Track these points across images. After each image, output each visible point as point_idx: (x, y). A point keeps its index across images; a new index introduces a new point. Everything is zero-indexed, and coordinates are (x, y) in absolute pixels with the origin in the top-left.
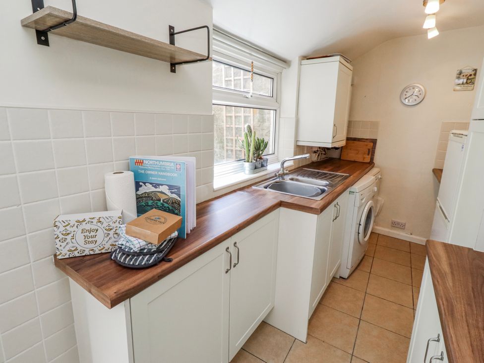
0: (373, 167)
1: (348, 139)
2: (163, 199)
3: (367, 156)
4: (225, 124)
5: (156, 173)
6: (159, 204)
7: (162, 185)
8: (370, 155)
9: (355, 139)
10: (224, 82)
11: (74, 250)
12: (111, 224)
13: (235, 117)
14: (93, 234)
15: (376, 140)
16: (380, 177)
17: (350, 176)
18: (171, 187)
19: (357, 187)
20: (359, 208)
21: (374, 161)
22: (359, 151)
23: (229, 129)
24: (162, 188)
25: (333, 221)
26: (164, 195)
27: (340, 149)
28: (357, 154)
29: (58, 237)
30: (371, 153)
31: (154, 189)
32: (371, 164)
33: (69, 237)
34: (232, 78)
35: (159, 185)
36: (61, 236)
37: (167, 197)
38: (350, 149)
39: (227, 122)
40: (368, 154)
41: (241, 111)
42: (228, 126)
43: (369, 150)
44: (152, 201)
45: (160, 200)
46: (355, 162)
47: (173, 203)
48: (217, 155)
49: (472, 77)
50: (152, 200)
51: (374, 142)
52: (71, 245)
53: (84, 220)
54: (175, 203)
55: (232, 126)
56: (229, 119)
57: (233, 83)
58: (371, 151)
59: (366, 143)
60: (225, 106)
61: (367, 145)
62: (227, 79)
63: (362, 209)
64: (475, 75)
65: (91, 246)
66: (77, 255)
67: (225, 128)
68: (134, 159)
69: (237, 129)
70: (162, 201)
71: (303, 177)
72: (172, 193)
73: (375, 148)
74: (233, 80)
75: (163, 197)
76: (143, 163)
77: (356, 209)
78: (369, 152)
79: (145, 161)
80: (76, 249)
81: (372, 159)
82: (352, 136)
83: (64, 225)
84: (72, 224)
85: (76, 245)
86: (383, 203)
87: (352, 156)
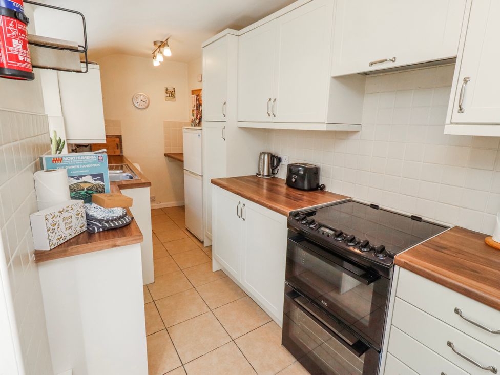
2: (87, 187)
3: (117, 150)
5: (78, 167)
6: (83, 193)
7: (85, 176)
11: (60, 238)
12: (78, 209)
14: (70, 220)
15: (121, 135)
18: (94, 176)
22: (109, 147)
24: (84, 179)
26: (87, 184)
28: (107, 149)
29: (49, 229)
31: (76, 181)
32: (122, 156)
33: (56, 227)
35: (81, 177)
36: (51, 228)
37: (90, 185)
40: (118, 148)
43: (117, 144)
44: (75, 193)
45: (83, 189)
47: (97, 188)
49: (173, 93)
50: (74, 191)
51: (120, 137)
52: (58, 234)
53: (63, 210)
54: (100, 187)
61: (114, 141)
64: (175, 92)
65: (69, 231)
66: (63, 242)
68: (51, 158)
70: (85, 190)
72: (95, 180)
73: (122, 143)
75: (86, 186)
76: (62, 159)
78: (118, 146)
79: (64, 158)
80: (61, 237)
81: (121, 152)
83: (52, 217)
84: (56, 216)
85: (61, 233)
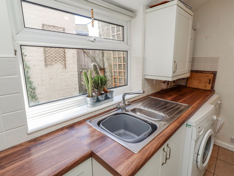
0: (213, 93)
1: (192, 71)
3: (208, 85)
4: (112, 62)
8: (211, 84)
9: (198, 72)
10: (111, 36)
13: (118, 57)
15: (216, 72)
16: (219, 102)
17: (189, 107)
19: (194, 120)
20: (196, 141)
21: (215, 89)
22: (201, 81)
23: (115, 65)
25: (162, 165)
27: (186, 79)
28: (200, 83)
30: (211, 82)
32: (212, 91)
34: (116, 34)
38: (194, 79)
39: (114, 61)
40: (209, 83)
41: (121, 53)
42: (115, 63)
43: (210, 80)
46: (198, 89)
48: (110, 81)
51: (214, 74)
55: (116, 63)
56: (115, 59)
57: (116, 36)
58: (211, 81)
59: (207, 75)
60: (112, 51)
61: (208, 76)
62: (113, 34)
63: (200, 140)
67: (113, 65)
69: (119, 65)
71: (145, 107)
73: (215, 79)
74: (116, 35)
77: (193, 142)
78: (210, 81)
81: (212, 87)
82: (195, 69)
86: (223, 122)
87: (195, 84)
